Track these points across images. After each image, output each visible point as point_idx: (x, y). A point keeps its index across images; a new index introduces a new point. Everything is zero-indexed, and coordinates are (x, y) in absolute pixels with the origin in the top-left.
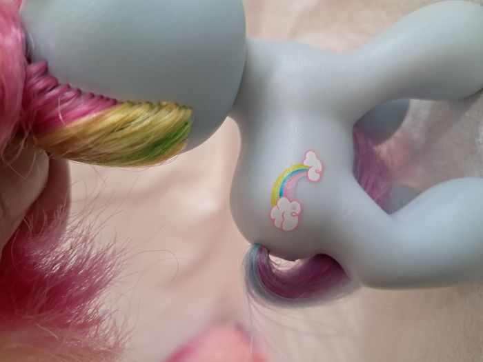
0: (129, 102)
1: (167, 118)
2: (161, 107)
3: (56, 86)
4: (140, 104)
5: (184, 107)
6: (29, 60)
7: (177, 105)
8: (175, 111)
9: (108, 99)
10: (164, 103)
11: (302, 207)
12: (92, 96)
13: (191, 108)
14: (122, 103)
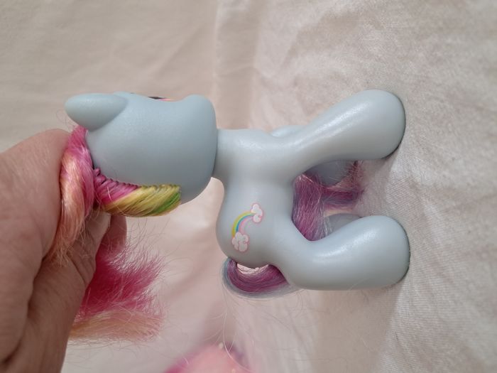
0: (144, 186)
1: (166, 192)
2: (161, 187)
3: (105, 180)
4: (150, 187)
5: (175, 186)
6: (93, 167)
7: (171, 185)
8: (169, 189)
9: (133, 186)
10: (163, 185)
11: (249, 238)
12: (124, 184)
13: (179, 186)
14: (140, 187)
